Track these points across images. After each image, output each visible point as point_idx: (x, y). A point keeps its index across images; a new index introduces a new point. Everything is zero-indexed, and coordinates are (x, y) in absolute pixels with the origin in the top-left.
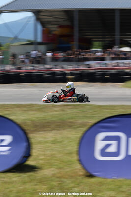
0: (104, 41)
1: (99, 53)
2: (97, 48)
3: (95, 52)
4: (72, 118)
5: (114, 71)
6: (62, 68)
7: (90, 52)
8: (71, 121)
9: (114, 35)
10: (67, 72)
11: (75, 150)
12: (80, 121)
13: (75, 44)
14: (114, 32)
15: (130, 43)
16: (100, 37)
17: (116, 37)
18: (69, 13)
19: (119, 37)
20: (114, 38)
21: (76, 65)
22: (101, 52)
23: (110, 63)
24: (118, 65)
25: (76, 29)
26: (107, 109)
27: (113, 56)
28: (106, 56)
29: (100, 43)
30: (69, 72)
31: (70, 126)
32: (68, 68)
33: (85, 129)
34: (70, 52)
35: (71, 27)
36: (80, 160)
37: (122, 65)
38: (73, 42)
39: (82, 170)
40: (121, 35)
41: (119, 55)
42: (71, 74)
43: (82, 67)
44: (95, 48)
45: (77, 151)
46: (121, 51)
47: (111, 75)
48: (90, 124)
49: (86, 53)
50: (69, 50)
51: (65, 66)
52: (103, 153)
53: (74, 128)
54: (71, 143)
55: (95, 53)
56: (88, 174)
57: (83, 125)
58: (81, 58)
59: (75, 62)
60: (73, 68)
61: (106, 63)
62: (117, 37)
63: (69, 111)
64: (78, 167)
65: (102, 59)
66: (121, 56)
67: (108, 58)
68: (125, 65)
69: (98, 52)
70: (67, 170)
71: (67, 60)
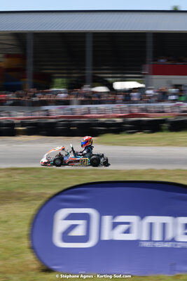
0: (71, 77)
1: (63, 95)
2: (60, 87)
3: (57, 93)
4: (22, 188)
5: (83, 121)
6: (10, 116)
7: (49, 92)
8: (21, 191)
9: (84, 70)
10: (16, 121)
11: (26, 233)
12: (33, 192)
13: (29, 81)
14: (84, 65)
15: (106, 81)
16: (65, 71)
17: (86, 72)
18: (20, 37)
19: (91, 72)
20: (84, 73)
21: (29, 111)
22: (65, 93)
23: (78, 109)
24: (89, 111)
25: (30, 60)
26: (73, 175)
27: (83, 99)
28: (73, 98)
29: (64, 80)
30: (19, 121)
31: (19, 199)
32: (18, 115)
33: (39, 203)
34: (20, 92)
35: (23, 57)
36: (33, 248)
37: (95, 111)
38: (25, 78)
39: (36, 262)
40: (94, 70)
41: (90, 97)
42: (22, 124)
43: (37, 115)
44: (56, 87)
45: (28, 235)
46: (94, 92)
47: (80, 125)
48: (48, 196)
49: (44, 94)
50: (20, 90)
51: (14, 113)
52: (66, 237)
53: (26, 201)
54: (20, 223)
55: (56, 95)
56: (45, 268)
57: (37, 197)
58: (36, 101)
59: (27, 107)
60: (24, 115)
61: (72, 109)
62: (89, 72)
63: (17, 178)
64: (30, 257)
65: (67, 103)
66: (93, 99)
67: (75, 102)
68: (100, 112)
69: (61, 93)
70: (15, 261)
71: (16, 104)
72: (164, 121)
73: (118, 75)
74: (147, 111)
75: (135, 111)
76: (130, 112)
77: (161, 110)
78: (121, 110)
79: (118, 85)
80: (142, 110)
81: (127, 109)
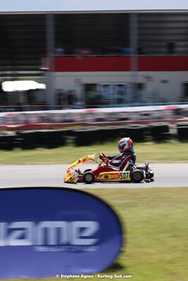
72: (70, 133)
73: (9, 72)
74: (49, 120)
75: (34, 120)
76: (26, 122)
77: (68, 118)
78: (15, 120)
79: (9, 86)
80: (43, 119)
81: (23, 118)
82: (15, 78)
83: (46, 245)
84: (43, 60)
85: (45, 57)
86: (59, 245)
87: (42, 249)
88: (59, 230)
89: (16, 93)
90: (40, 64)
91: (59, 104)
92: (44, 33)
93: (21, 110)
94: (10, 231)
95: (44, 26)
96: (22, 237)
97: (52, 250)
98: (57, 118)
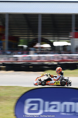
5: (36, 63)
9: (37, 35)
14: (37, 32)
15: (49, 41)
17: (38, 36)
20: (37, 37)
23: (33, 56)
25: (7, 29)
30: (2, 63)
32: (1, 60)
38: (4, 39)
40: (42, 35)
43: (11, 60)
46: (42, 48)
62: (40, 36)
73: (56, 38)
74: (71, 58)
75: (65, 58)
76: (62, 59)
78: (58, 58)
79: (56, 44)
80: (69, 58)
81: (61, 57)
82: (59, 40)
83: (65, 112)
84: (70, 33)
85: (71, 32)
86: (71, 112)
87: (63, 114)
88: (71, 106)
89: (59, 47)
90: (69, 35)
91: (76, 52)
92: (71, 22)
93: (60, 53)
94: (50, 106)
95: (71, 19)
96: (55, 108)
97: (68, 114)
98: (75, 58)
